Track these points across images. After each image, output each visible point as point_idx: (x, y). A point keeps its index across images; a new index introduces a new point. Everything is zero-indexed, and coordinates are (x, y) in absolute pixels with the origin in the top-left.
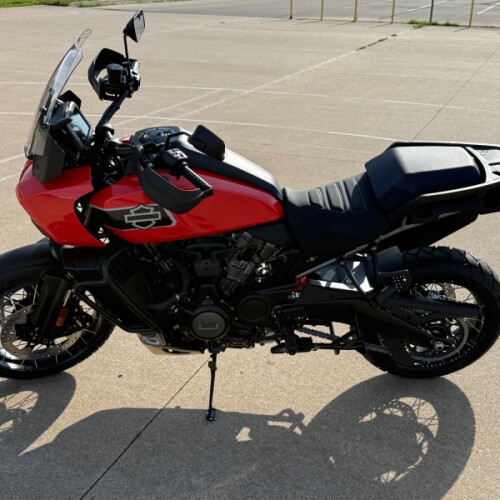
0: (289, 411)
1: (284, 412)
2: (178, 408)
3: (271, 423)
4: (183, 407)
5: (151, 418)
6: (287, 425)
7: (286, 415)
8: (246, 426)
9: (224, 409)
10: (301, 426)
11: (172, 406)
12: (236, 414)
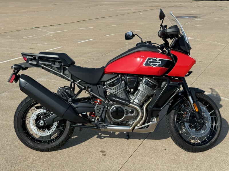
0: (101, 139)
1: (103, 138)
2: (140, 140)
3: (108, 135)
4: (138, 140)
5: (148, 137)
6: (103, 135)
7: (102, 138)
8: (116, 135)
9: (124, 139)
10: (98, 135)
11: (142, 140)
12: (119, 138)
